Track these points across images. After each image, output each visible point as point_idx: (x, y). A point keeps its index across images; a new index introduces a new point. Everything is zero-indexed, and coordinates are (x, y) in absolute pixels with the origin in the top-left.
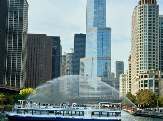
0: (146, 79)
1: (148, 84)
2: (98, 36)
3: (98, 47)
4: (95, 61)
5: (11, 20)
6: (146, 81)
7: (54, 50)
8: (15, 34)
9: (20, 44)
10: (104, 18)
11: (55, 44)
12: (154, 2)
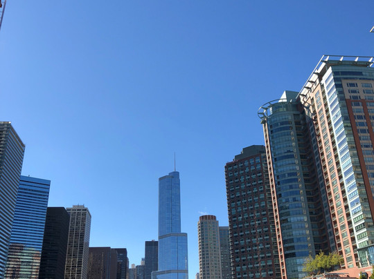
11: (120, 258)
12: (213, 218)
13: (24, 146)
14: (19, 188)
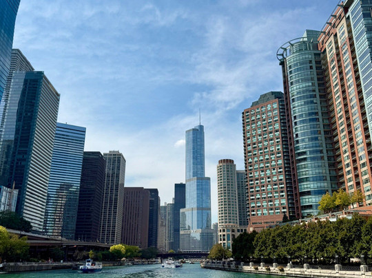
0: (224, 233)
1: (226, 237)
2: (197, 185)
3: (197, 196)
4: (195, 212)
5: (108, 177)
6: (224, 235)
7: (151, 202)
8: (112, 189)
9: (116, 199)
10: (203, 168)
11: (152, 196)
12: (231, 161)
13: (59, 95)
14: (56, 134)
